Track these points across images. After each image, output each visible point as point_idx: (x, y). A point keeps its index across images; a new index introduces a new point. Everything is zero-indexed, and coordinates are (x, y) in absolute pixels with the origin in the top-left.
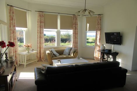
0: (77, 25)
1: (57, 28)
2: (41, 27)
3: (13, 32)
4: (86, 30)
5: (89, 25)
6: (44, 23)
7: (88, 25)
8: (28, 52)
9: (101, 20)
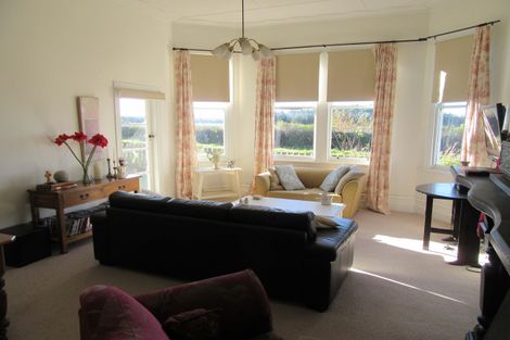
0: (393, 79)
1: (315, 97)
2: (263, 97)
3: (184, 114)
4: (435, 99)
5: (447, 78)
6: (276, 82)
7: (443, 75)
8: (216, 168)
9: (487, 49)
